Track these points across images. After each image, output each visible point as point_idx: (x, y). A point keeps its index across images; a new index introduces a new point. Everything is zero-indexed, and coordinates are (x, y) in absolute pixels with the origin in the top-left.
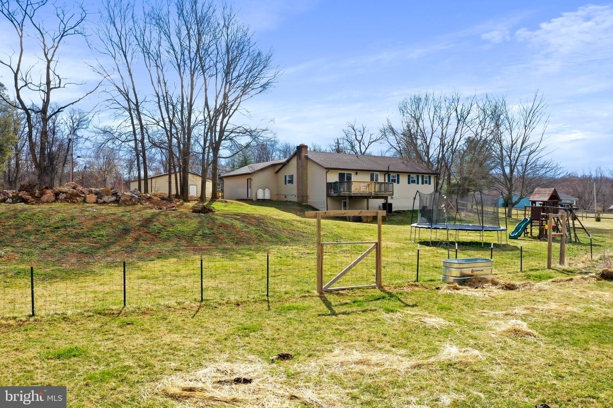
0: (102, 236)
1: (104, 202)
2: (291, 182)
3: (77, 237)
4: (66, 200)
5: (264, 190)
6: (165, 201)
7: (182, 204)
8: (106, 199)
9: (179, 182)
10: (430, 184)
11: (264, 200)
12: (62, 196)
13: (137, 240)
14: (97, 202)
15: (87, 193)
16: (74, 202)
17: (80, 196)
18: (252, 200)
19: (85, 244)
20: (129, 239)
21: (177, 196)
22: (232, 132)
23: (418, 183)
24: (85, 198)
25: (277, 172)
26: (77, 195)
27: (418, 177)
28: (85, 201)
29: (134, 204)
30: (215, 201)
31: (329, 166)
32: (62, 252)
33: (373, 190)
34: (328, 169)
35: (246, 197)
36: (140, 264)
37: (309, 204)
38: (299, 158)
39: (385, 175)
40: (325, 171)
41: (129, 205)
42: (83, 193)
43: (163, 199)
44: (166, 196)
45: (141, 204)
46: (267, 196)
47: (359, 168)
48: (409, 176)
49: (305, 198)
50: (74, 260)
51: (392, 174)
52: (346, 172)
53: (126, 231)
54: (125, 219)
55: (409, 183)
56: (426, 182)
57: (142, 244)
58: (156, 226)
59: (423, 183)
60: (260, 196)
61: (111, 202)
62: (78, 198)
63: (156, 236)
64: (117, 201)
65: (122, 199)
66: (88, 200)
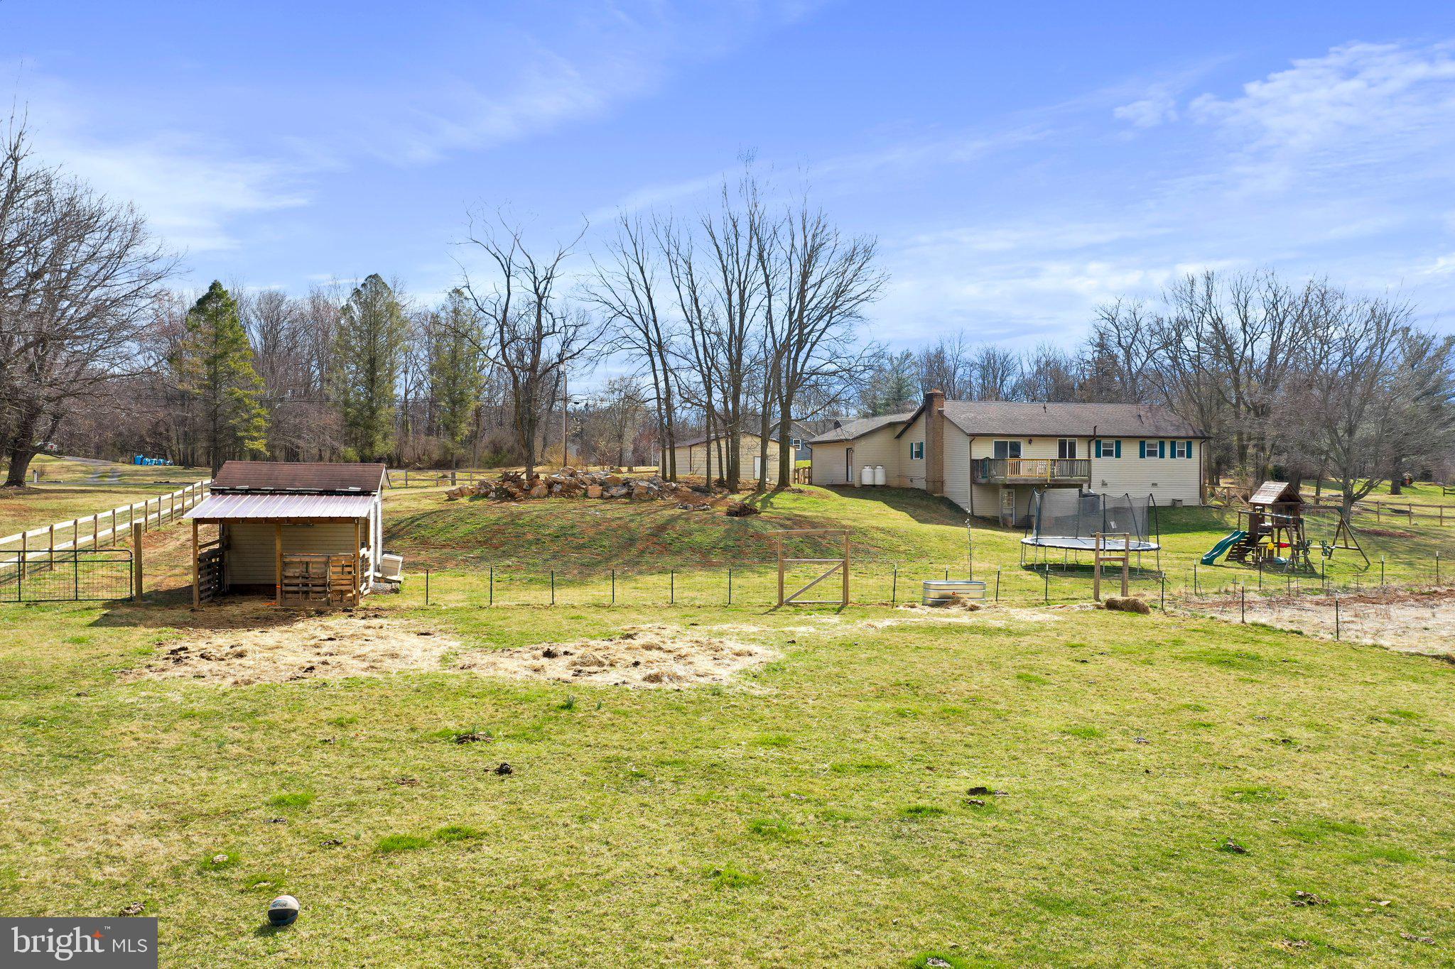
0: (605, 547)
1: (612, 497)
2: (919, 454)
3: (580, 547)
4: (562, 494)
5: (874, 468)
6: (698, 494)
7: (725, 497)
8: (614, 491)
9: (724, 460)
10: (1189, 456)
11: (874, 486)
12: (557, 488)
13: (642, 552)
14: (601, 497)
15: (589, 482)
16: (572, 497)
17: (580, 488)
18: (853, 486)
19: (587, 557)
20: (634, 551)
21: (720, 482)
22: (812, 374)
23: (1162, 456)
24: (586, 490)
25: (899, 437)
26: (576, 487)
27: (1162, 444)
28: (586, 495)
29: (652, 499)
30: (783, 490)
31: (977, 431)
32: (565, 564)
33: (1049, 474)
34: (974, 437)
35: (842, 481)
36: (638, 577)
37: (946, 495)
38: (930, 415)
39: (1089, 443)
40: (968, 439)
41: (645, 501)
42: (584, 483)
43: (696, 489)
44: (703, 483)
45: (662, 498)
46: (880, 480)
47: (1036, 433)
48: (1142, 445)
49: (939, 484)
50: (576, 572)
51: (1103, 441)
52: (1009, 440)
53: (632, 542)
54: (632, 525)
55: (1142, 456)
56: (1181, 454)
57: (647, 557)
58: (670, 534)
59: (1173, 456)
60: (867, 480)
61: (621, 496)
62: (577, 491)
63: (666, 548)
64: (628, 495)
65: (636, 491)
66: (590, 494)
